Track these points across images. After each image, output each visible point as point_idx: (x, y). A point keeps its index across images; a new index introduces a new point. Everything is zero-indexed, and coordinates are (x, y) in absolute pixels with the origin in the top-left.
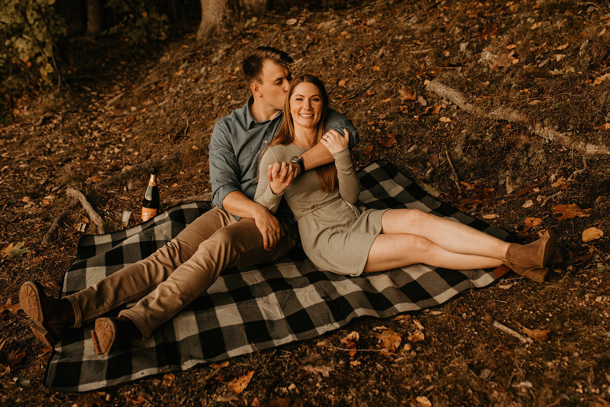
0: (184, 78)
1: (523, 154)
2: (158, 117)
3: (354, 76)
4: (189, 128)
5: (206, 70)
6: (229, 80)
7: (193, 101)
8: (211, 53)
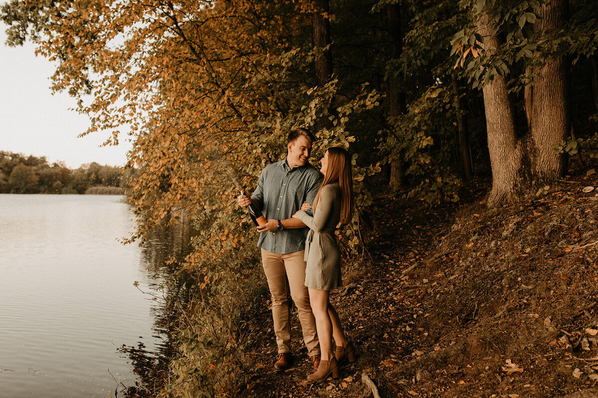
0: (474, 251)
2: (447, 293)
4: (477, 310)
5: (496, 244)
6: (519, 259)
7: (482, 279)
8: (502, 225)
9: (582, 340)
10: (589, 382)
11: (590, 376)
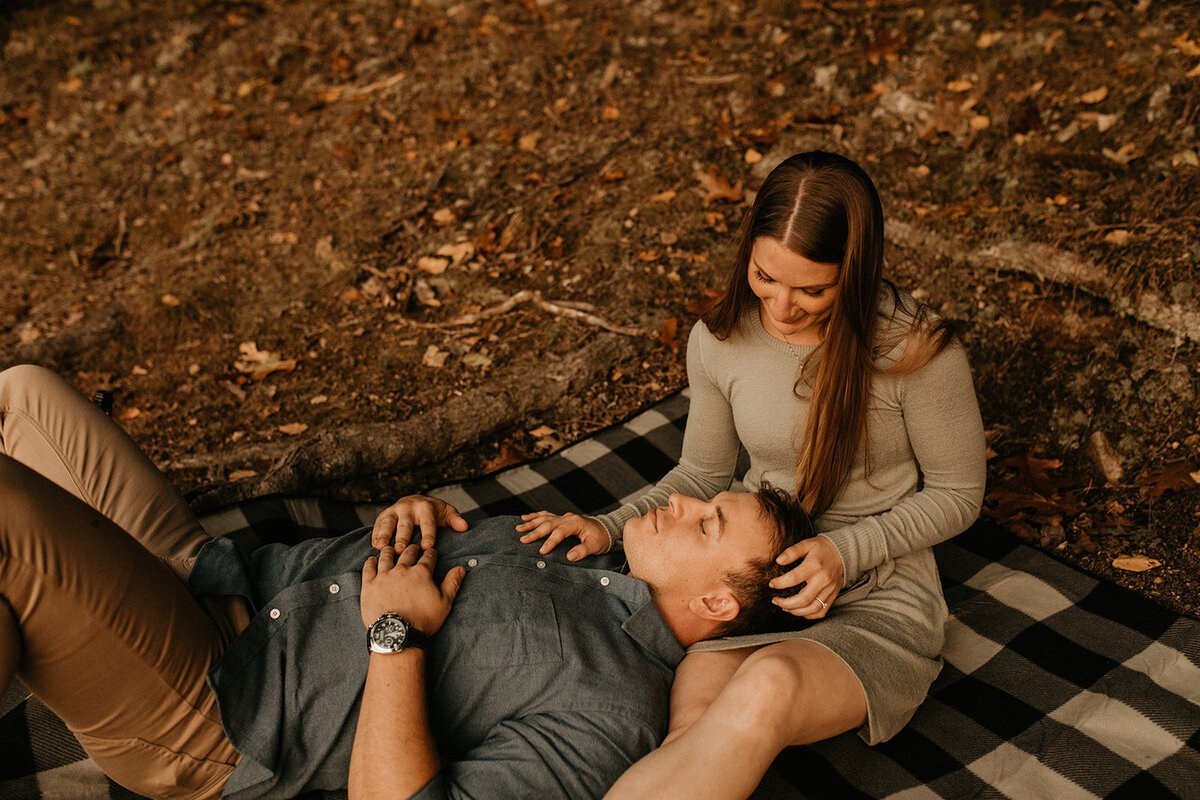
0: (86, 99)
1: (1114, 370)
2: (28, 199)
3: (556, 129)
4: (126, 235)
5: (145, 84)
6: (216, 115)
7: (124, 163)
8: (151, 42)
9: (414, 284)
10: (466, 375)
11: (467, 360)
